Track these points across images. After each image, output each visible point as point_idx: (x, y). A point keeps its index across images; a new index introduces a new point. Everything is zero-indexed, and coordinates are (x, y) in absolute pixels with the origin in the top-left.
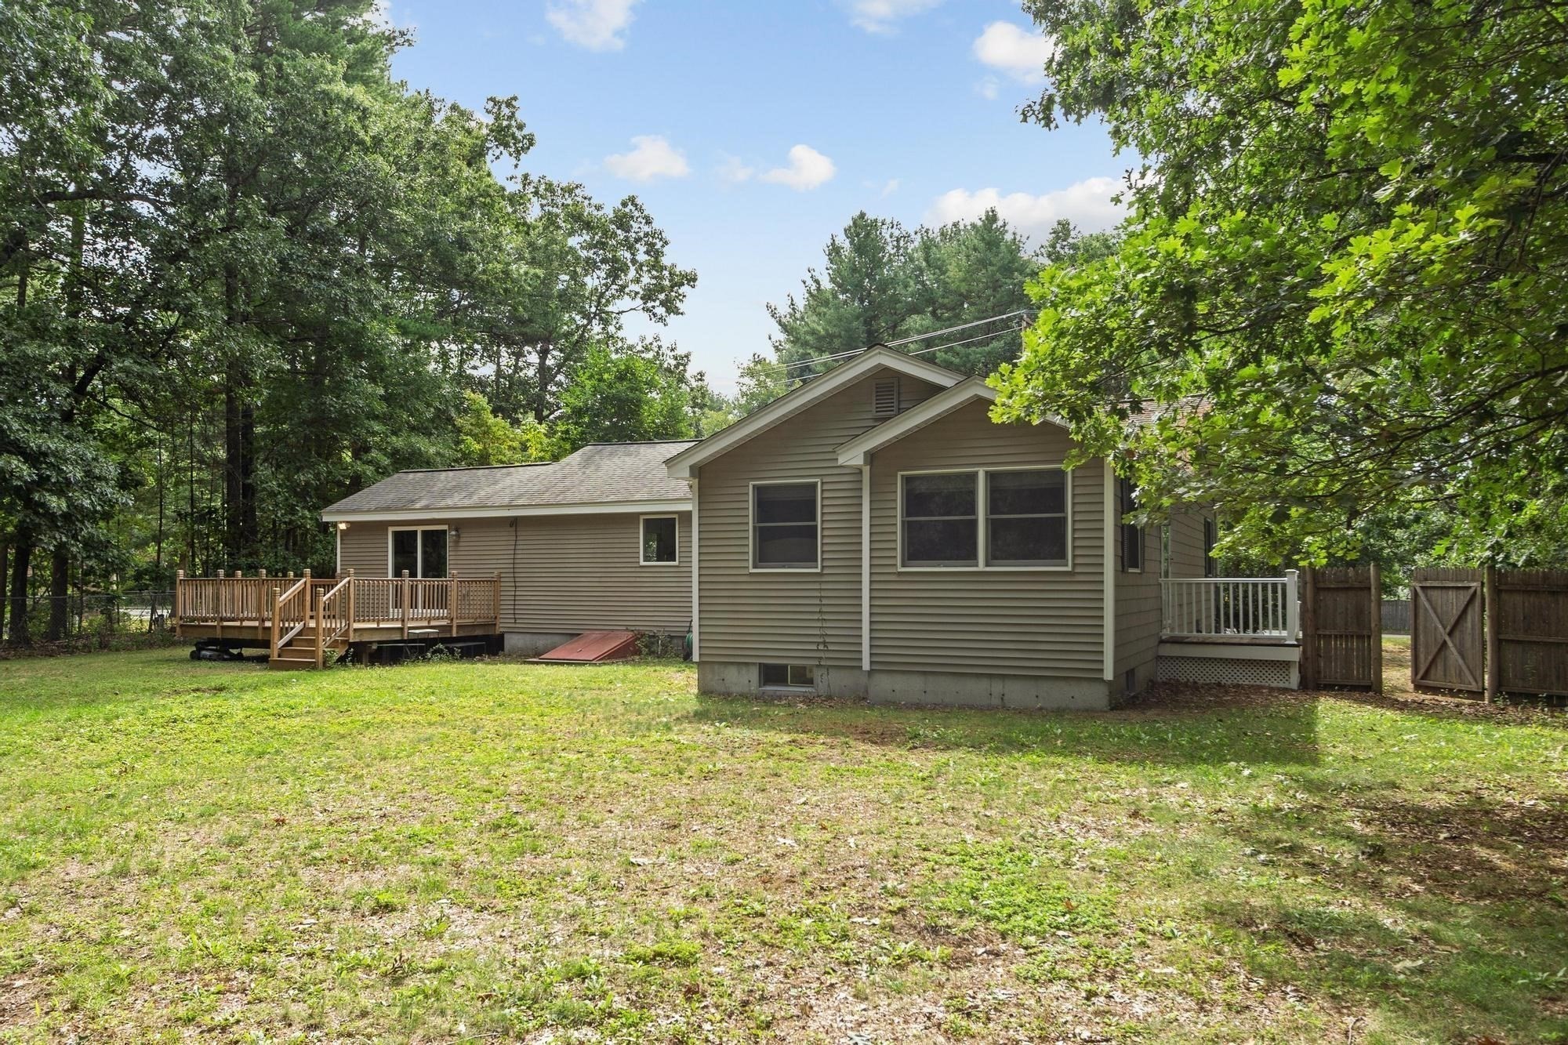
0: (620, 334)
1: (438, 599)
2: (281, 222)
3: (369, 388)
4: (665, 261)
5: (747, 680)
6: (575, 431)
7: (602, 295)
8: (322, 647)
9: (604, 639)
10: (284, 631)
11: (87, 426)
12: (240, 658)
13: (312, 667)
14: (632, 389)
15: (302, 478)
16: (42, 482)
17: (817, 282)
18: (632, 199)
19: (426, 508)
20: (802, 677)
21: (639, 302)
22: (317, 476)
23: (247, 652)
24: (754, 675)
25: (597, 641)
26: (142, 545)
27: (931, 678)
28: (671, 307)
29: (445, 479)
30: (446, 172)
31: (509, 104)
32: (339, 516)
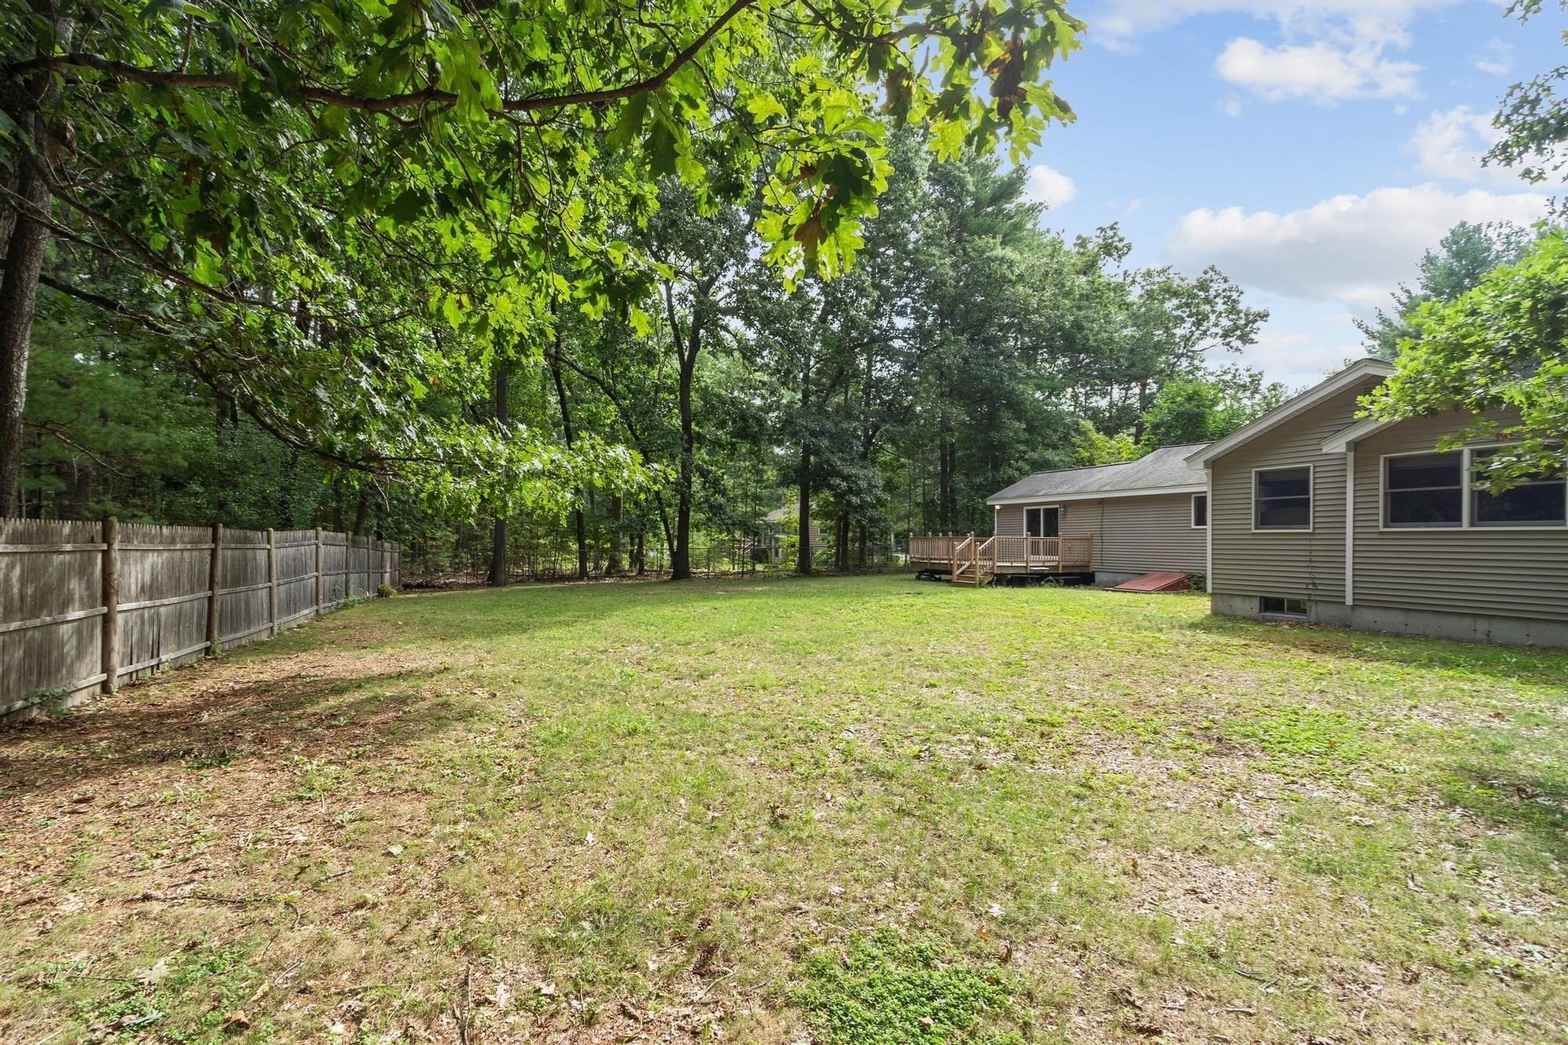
0: (1203, 365)
1: (1052, 550)
2: (963, 339)
3: (1017, 424)
4: (1241, 307)
5: (1252, 607)
6: (1154, 439)
7: (1188, 339)
8: (979, 575)
9: (1163, 577)
10: (959, 566)
11: (874, 462)
12: (940, 580)
13: (973, 586)
14: (1198, 406)
15: (978, 480)
16: (850, 490)
17: (1408, 291)
18: (1212, 269)
19: (1045, 495)
20: (1296, 607)
21: (1219, 340)
22: (986, 479)
23: (943, 577)
24: (1256, 604)
25: (1157, 578)
26: (899, 519)
27: (1412, 614)
28: (1245, 339)
29: (1059, 476)
30: (1063, 285)
31: (1112, 228)
32: (996, 502)
